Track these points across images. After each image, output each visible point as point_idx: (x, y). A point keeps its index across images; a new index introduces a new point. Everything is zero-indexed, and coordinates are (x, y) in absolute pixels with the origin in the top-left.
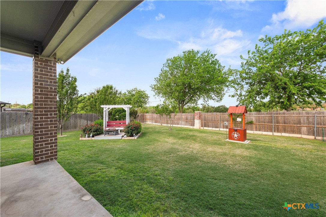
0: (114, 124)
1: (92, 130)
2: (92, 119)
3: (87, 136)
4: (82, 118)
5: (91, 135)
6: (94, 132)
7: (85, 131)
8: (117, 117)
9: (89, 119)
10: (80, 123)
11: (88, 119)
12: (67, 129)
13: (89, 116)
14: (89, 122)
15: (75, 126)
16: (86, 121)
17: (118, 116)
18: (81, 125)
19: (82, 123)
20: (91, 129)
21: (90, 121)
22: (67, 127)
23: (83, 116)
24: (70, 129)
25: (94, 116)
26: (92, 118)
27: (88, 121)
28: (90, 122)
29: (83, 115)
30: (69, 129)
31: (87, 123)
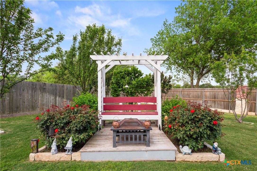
0: (121, 104)
1: (72, 126)
2: (63, 94)
3: (54, 146)
4: (45, 92)
5: (69, 145)
6: (79, 132)
7: (48, 127)
8: (127, 86)
9: (58, 93)
10: (42, 101)
11: (56, 93)
12: (16, 111)
13: (58, 88)
14: (58, 98)
15: (32, 106)
16: (52, 98)
17: (129, 84)
18: (43, 105)
19: (45, 101)
20: (68, 123)
21: (59, 96)
22: (17, 108)
23: (47, 88)
24: (23, 111)
25: (67, 89)
26: (63, 91)
27: (56, 97)
28: (60, 99)
29: (47, 85)
30: (20, 110)
31: (54, 100)
